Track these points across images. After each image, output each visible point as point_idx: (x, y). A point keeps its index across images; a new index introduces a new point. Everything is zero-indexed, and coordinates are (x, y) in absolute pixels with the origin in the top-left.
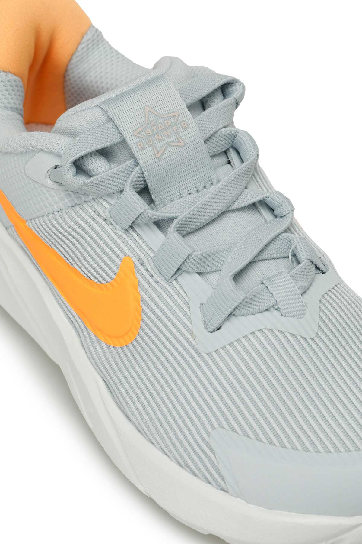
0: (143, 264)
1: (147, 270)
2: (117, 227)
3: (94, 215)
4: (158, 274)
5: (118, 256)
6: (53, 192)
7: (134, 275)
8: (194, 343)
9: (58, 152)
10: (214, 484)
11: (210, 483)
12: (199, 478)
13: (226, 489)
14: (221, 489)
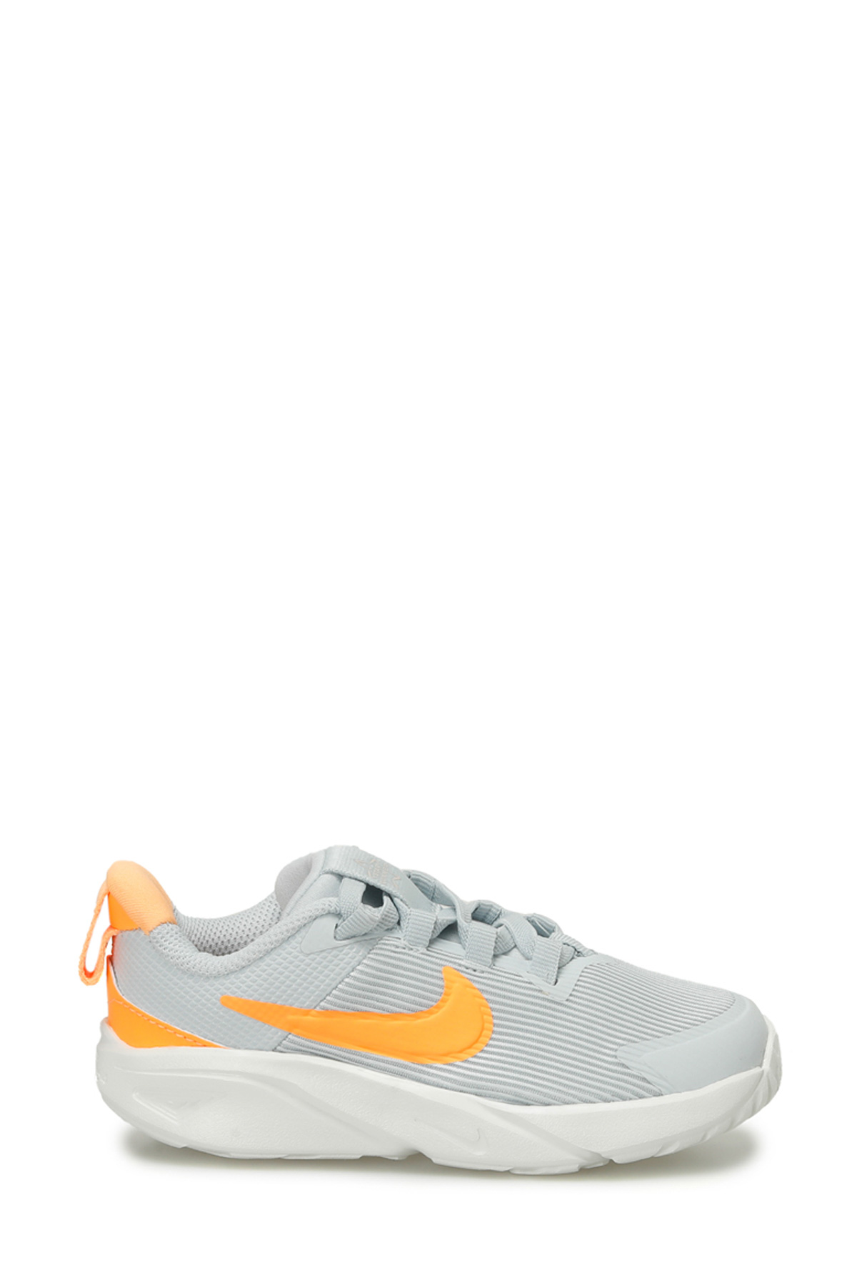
0: (461, 965)
1: (468, 968)
2: (420, 948)
4: (479, 965)
5: (432, 970)
7: (461, 977)
8: (547, 998)
10: (646, 1094)
11: (641, 1097)
12: (630, 1099)
13: (658, 1091)
14: (654, 1096)
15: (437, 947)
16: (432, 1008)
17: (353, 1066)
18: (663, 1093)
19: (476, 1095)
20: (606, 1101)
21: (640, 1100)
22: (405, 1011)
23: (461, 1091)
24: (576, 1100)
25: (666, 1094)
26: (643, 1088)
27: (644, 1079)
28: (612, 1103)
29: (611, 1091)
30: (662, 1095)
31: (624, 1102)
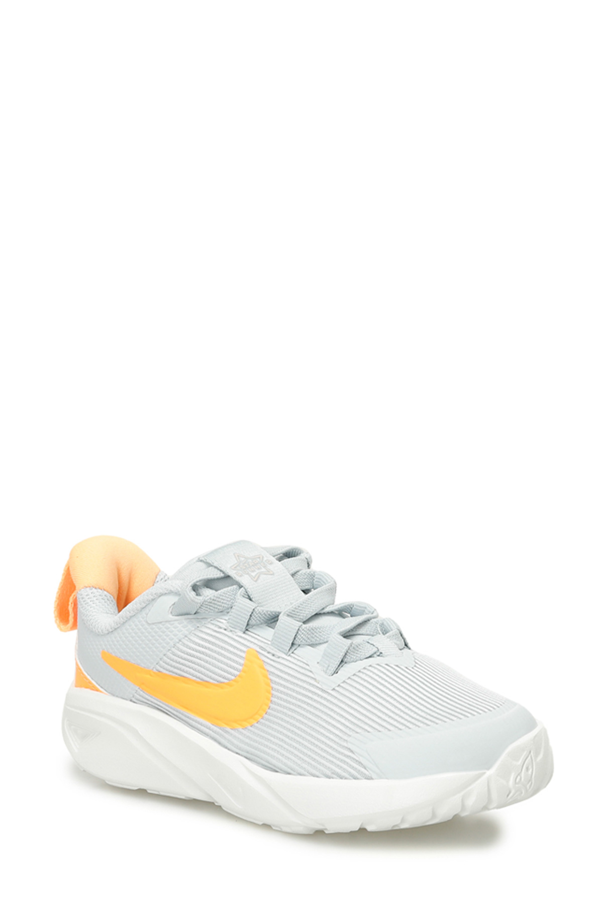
0: (264, 650)
1: (269, 653)
2: (236, 631)
3: (216, 629)
4: (278, 651)
5: (241, 650)
6: (176, 623)
7: (259, 659)
8: (318, 685)
9: (177, 589)
10: (359, 776)
11: (355, 778)
12: (346, 778)
13: (370, 775)
14: (365, 778)
15: (255, 632)
16: (231, 682)
17: (177, 721)
18: (373, 777)
19: (246, 758)
20: (329, 777)
21: (354, 780)
22: (211, 681)
23: (237, 753)
24: (306, 773)
25: (375, 779)
26: (359, 771)
27: (360, 763)
28: (331, 780)
29: (332, 769)
30: (373, 779)
31: (341, 780)
